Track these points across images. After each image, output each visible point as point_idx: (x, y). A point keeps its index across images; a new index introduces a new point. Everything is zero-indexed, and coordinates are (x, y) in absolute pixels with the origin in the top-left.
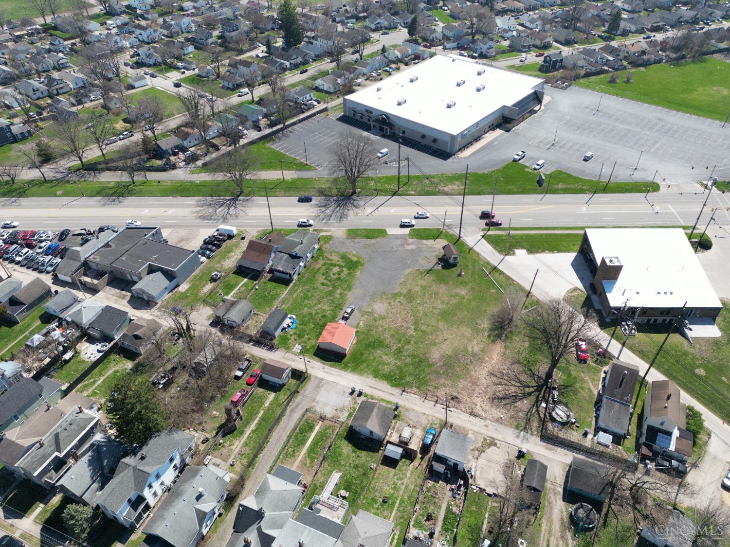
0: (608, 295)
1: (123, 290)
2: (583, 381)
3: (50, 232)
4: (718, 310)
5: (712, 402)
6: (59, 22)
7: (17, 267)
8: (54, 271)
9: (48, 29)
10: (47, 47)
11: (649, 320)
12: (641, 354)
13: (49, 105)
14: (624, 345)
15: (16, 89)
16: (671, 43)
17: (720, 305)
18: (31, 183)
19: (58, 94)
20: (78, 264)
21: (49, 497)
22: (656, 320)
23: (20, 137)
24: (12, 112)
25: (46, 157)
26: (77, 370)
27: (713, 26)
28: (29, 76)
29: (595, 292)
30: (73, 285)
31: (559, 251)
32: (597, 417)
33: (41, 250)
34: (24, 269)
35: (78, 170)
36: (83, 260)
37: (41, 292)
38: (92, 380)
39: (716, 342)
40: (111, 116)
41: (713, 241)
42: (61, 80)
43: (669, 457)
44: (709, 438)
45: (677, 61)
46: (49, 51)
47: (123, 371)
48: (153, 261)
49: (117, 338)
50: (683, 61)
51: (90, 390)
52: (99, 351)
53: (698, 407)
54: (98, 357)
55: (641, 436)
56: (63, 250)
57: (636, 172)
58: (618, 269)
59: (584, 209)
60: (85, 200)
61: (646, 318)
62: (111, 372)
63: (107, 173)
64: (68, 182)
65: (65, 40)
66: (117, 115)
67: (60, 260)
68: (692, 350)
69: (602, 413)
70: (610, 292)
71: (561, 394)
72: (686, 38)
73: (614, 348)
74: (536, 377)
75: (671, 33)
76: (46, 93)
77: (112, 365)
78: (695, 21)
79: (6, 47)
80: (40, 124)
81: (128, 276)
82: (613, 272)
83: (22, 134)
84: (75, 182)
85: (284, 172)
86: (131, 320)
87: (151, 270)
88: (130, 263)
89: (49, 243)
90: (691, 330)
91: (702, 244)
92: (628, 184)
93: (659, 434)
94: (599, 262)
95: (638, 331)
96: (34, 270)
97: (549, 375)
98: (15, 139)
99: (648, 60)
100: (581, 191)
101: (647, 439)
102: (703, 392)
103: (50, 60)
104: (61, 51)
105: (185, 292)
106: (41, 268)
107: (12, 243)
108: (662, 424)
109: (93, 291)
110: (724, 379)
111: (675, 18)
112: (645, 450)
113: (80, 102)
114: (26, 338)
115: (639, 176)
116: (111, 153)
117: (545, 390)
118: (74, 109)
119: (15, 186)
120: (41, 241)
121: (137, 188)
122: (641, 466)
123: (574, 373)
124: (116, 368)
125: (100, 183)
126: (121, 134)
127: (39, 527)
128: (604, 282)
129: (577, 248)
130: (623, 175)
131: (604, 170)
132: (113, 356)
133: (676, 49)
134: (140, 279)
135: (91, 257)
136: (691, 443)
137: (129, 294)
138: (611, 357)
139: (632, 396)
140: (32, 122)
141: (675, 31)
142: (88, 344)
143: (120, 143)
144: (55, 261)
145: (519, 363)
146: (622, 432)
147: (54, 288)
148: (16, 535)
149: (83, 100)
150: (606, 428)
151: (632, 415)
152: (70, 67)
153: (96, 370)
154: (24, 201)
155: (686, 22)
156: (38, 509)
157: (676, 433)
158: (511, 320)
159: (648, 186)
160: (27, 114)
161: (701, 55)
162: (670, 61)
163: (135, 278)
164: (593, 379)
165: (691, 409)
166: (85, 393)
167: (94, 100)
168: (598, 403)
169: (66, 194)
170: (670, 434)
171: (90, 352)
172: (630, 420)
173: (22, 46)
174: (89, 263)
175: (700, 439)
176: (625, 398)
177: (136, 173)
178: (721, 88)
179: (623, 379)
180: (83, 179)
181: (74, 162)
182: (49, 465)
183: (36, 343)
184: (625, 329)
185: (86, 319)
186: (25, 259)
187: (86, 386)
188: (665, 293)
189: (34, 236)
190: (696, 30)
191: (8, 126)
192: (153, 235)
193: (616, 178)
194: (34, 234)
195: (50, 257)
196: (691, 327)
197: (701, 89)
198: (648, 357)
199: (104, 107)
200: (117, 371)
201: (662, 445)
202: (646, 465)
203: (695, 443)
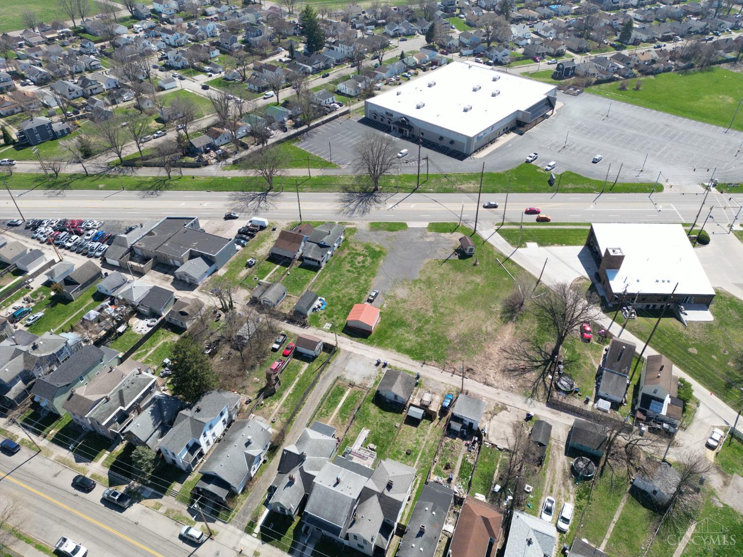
0: (611, 282)
1: (166, 273)
2: (586, 357)
3: (95, 222)
4: (712, 296)
5: (702, 376)
6: (88, 25)
7: (67, 252)
8: (102, 256)
9: (79, 32)
10: (78, 49)
11: (648, 306)
12: (639, 334)
13: (85, 105)
14: (624, 327)
15: (52, 89)
16: (680, 52)
17: (713, 292)
18: (74, 176)
19: (92, 94)
20: (125, 250)
21: (113, 445)
22: (654, 306)
23: (60, 134)
24: (50, 111)
25: (87, 153)
26: (130, 342)
27: (723, 37)
28: (62, 76)
29: (599, 281)
30: (122, 268)
31: (568, 244)
32: (597, 388)
33: (89, 237)
34: (74, 254)
35: (117, 165)
36: (129, 246)
37: (93, 274)
38: (144, 350)
39: (708, 325)
40: (144, 116)
41: (711, 237)
42: (96, 81)
43: (661, 421)
44: (698, 406)
45: (685, 70)
46: (81, 53)
47: (171, 343)
48: (194, 248)
49: (164, 315)
50: (691, 70)
51: (143, 359)
52: (148, 326)
53: (689, 379)
54: (148, 331)
55: (636, 403)
56: (109, 237)
57: (642, 174)
58: (620, 259)
59: (592, 207)
60: (125, 193)
61: (645, 304)
62: (160, 343)
63: (144, 169)
64: (108, 176)
65: (96, 42)
66: (150, 115)
67: (107, 246)
68: (686, 332)
69: (602, 383)
70: (612, 279)
71: (565, 368)
72: (695, 49)
73: (616, 329)
74: (543, 353)
75: (681, 43)
76: (80, 93)
77: (161, 338)
78: (705, 32)
79: (39, 49)
80: (77, 122)
81: (171, 261)
82: (616, 262)
83: (62, 131)
84: (115, 177)
85: (311, 170)
86: (176, 300)
87: (192, 256)
88: (173, 249)
89: (96, 231)
90: (686, 314)
91: (701, 240)
92: (634, 184)
93: (653, 401)
94: (603, 253)
95: (638, 316)
96: (84, 255)
97: (556, 352)
98: (55, 136)
99: (658, 69)
100: (590, 191)
101: (641, 405)
102: (695, 368)
103: (82, 62)
104: (92, 54)
105: (223, 276)
106: (90, 253)
107: (62, 231)
108: (655, 392)
109: (140, 274)
110: (714, 357)
111: (685, 29)
112: (639, 415)
113: (114, 102)
114: (82, 313)
115: (644, 178)
116: (147, 150)
117: (552, 364)
118: (110, 109)
119: (59, 179)
120: (88, 230)
121: (173, 183)
122: (635, 428)
123: (578, 351)
124: (165, 341)
125: (139, 177)
126: (155, 132)
127: (107, 470)
128: (608, 271)
129: (584, 241)
130: (629, 176)
131: (610, 171)
132: (161, 331)
133: (684, 58)
134: (182, 263)
135: (137, 243)
136: (681, 409)
137: (172, 277)
138: (611, 336)
139: (629, 369)
140: (69, 120)
141: (685, 41)
142: (138, 320)
143: (154, 141)
144: (103, 247)
145: (528, 341)
146: (619, 399)
147: (104, 271)
148: (88, 476)
149: (117, 100)
150: (606, 396)
151: (628, 385)
152: (100, 69)
153: (147, 342)
154: (67, 193)
155: (697, 32)
156: (105, 455)
157: (668, 400)
158: (522, 304)
159: (653, 187)
160: (65, 113)
161: (709, 64)
162: (678, 69)
163: (177, 263)
164: (595, 356)
165: (682, 381)
166: (139, 361)
167: (127, 101)
168: (599, 376)
169: (107, 188)
170: (662, 401)
171: (140, 326)
172: (627, 389)
173: (53, 48)
174: (135, 249)
175: (690, 407)
176: (623, 370)
177: (172, 169)
178: (727, 97)
179: (621, 354)
180: (122, 174)
181: (113, 158)
182: (114, 417)
183: (93, 317)
184: (626, 313)
185: (137, 297)
186: (75, 245)
187: (139, 355)
188: (663, 281)
189: (81, 224)
190: (705, 40)
191: (50, 124)
192: (192, 224)
193: (623, 179)
194: (81, 223)
195: (98, 243)
196: (686, 312)
197: (707, 97)
198: (645, 337)
199: (138, 107)
200: (167, 343)
201: (655, 410)
202: (640, 427)
203: (684, 410)
